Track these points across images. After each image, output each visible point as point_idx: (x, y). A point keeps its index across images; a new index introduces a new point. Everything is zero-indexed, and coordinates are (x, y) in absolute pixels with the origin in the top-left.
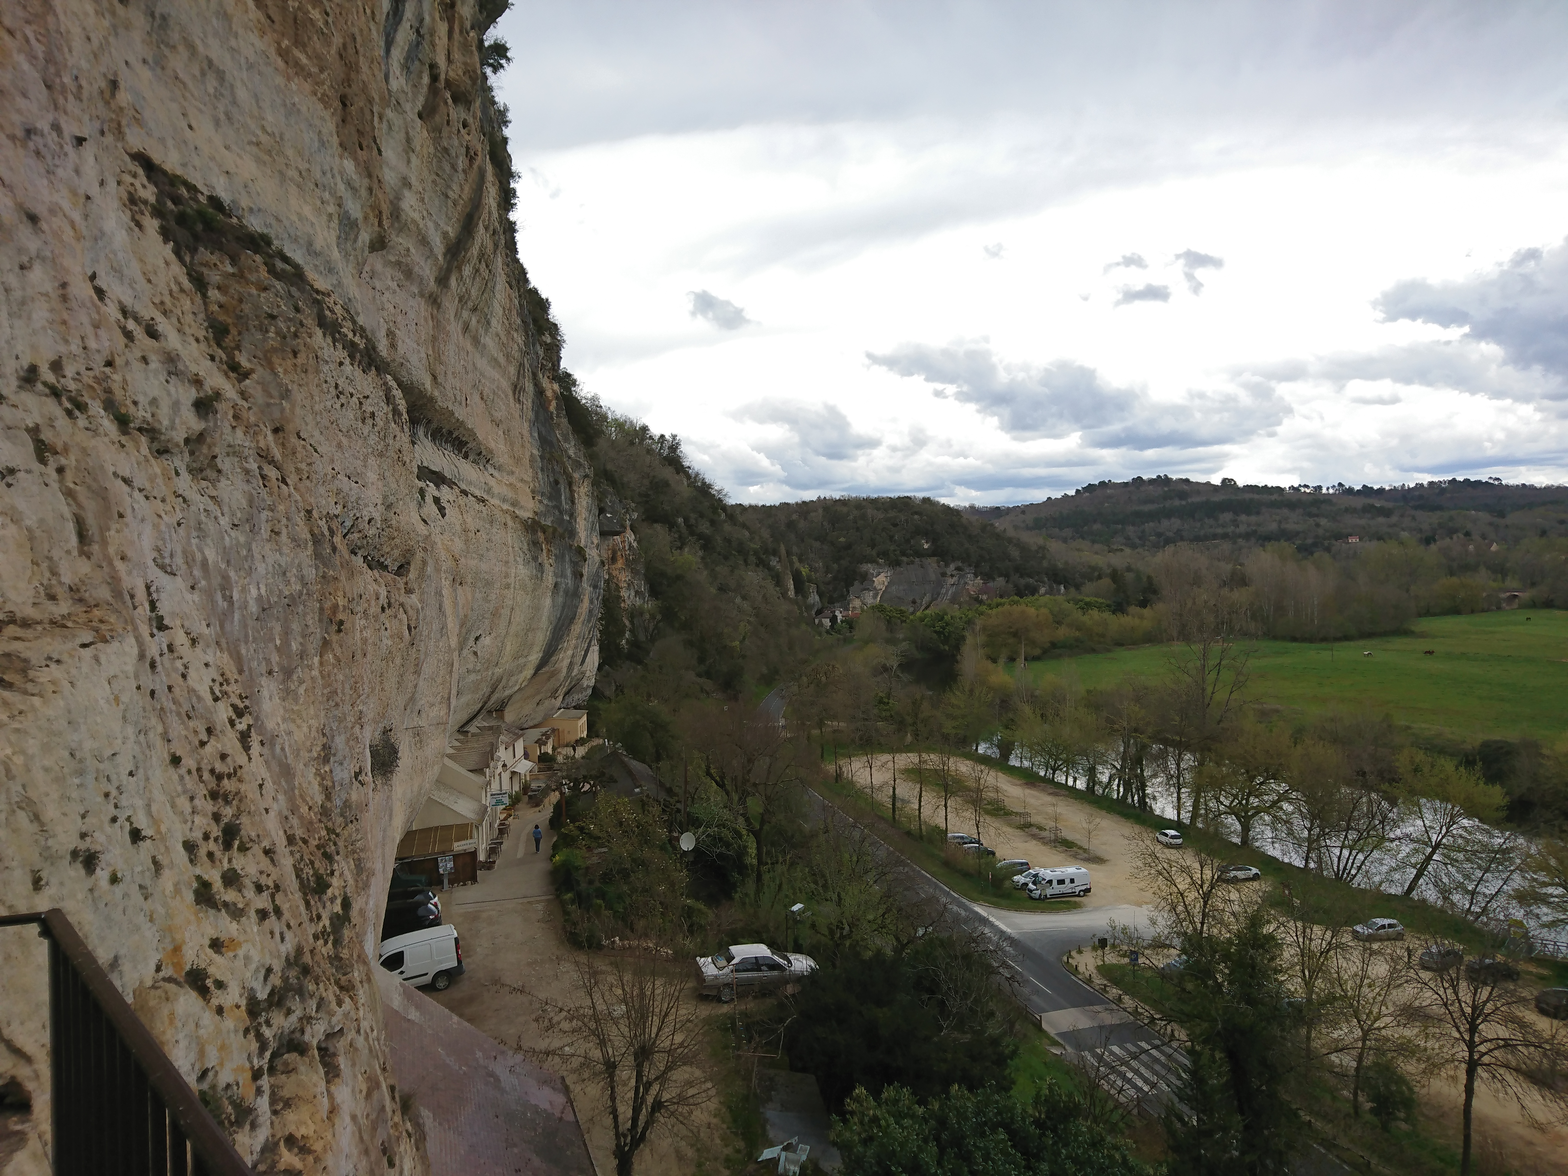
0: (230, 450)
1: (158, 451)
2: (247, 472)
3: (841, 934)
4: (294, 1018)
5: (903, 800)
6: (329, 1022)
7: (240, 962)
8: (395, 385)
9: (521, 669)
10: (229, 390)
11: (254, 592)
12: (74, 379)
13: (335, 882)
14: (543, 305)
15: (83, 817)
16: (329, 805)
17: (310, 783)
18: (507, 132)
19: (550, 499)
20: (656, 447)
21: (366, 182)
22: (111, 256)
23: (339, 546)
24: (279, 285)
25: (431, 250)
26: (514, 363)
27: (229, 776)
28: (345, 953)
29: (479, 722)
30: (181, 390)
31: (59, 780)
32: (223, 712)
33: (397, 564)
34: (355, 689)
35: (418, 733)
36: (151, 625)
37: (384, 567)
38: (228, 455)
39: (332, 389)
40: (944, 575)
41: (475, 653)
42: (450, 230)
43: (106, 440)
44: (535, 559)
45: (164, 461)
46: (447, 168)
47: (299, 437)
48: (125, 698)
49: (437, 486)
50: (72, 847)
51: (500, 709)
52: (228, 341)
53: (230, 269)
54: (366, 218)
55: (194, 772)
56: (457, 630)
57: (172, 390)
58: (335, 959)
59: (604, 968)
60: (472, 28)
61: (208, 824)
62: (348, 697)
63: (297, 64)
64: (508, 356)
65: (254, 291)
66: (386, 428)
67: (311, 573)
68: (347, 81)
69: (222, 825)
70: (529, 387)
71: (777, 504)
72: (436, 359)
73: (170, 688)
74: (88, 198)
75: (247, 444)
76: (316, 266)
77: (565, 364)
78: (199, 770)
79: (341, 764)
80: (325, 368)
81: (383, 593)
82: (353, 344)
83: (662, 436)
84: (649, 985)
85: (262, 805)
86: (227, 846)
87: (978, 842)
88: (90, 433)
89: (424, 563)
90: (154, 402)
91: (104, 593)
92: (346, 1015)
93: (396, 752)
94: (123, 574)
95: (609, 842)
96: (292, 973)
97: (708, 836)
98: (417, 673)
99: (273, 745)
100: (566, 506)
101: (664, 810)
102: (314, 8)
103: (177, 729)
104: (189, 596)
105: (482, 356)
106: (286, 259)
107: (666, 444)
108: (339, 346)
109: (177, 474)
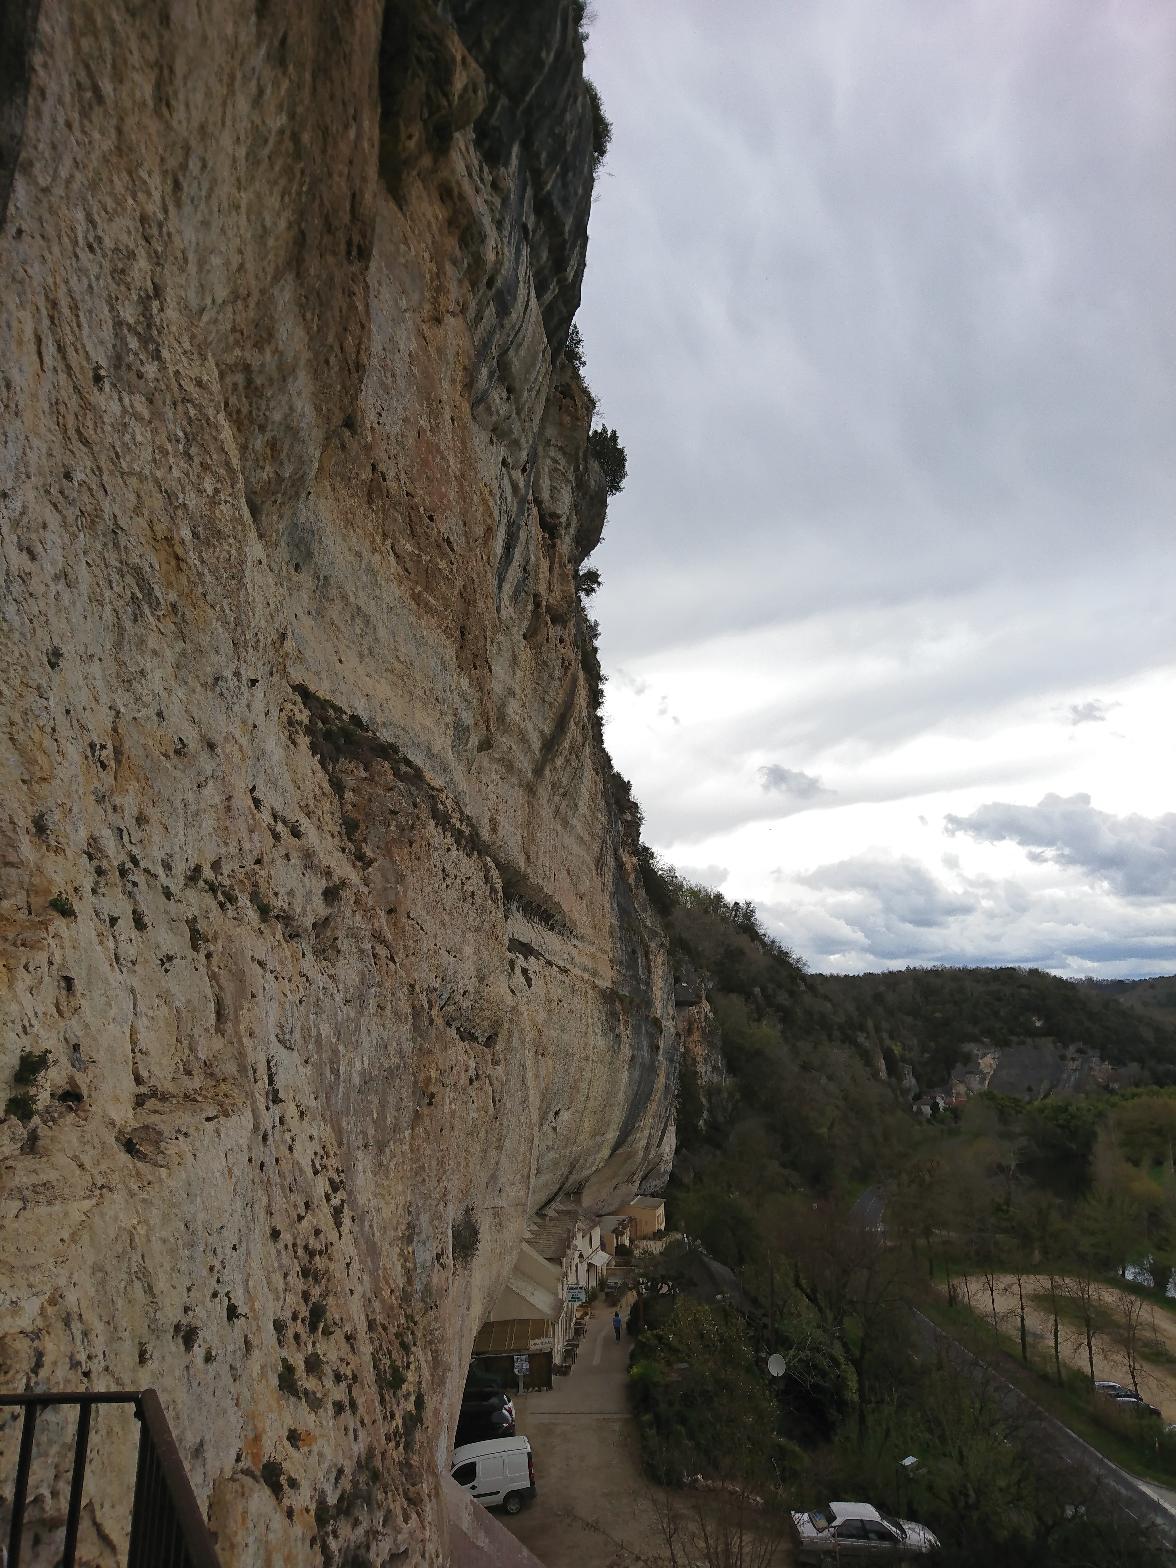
0: (350, 932)
1: (290, 936)
2: (362, 951)
3: (967, 1502)
4: (360, 1530)
5: (1035, 1335)
6: (395, 1540)
7: (314, 1459)
8: (494, 866)
9: (599, 1147)
10: (354, 877)
11: (358, 1065)
12: (229, 876)
13: (411, 1376)
14: (625, 787)
15: (189, 1290)
16: (409, 1289)
17: (393, 1263)
18: (597, 643)
19: (628, 968)
20: (731, 915)
21: (478, 694)
22: (269, 771)
23: (436, 1018)
24: (401, 785)
25: (530, 746)
26: (598, 840)
27: (321, 1253)
28: (415, 1460)
29: (557, 1205)
30: (314, 882)
31: (173, 1252)
32: (321, 1186)
33: (487, 1035)
34: (441, 1163)
35: (498, 1213)
36: (267, 1099)
37: (474, 1038)
38: (347, 936)
39: (440, 873)
40: (1063, 1058)
41: (555, 1129)
42: (546, 728)
43: (249, 928)
44: (613, 1030)
45: (294, 944)
46: (546, 677)
47: (409, 917)
48: (236, 1172)
49: (526, 957)
50: (176, 1321)
51: (577, 1192)
52: (357, 835)
53: (363, 774)
54: (476, 724)
55: (290, 1247)
56: (537, 1104)
57: (307, 881)
58: (405, 1465)
59: (684, 1511)
60: (569, 562)
61: (298, 1304)
62: (435, 1172)
63: (427, 604)
64: (592, 835)
65: (381, 792)
66: (484, 904)
67: (408, 1046)
68: (466, 615)
69: (310, 1305)
70: (611, 862)
71: (861, 974)
72: (530, 840)
73: (277, 1160)
74: (255, 726)
75: (364, 926)
76: (433, 767)
77: (645, 838)
78: (294, 1245)
79: (424, 1244)
80: (435, 854)
81: (472, 1065)
82: (460, 832)
83: (737, 904)
84: (736, 1540)
85: (348, 1286)
86: (313, 1329)
87: (1136, 1396)
88: (236, 922)
89: (511, 1034)
90: (291, 893)
91: (231, 1068)
92: (412, 1534)
93: (477, 1234)
94: (249, 1051)
95: (689, 1356)
96: (363, 1478)
97: (800, 1360)
98: (500, 1148)
99: (362, 1221)
100: (642, 975)
101: (748, 1324)
102: (442, 560)
103: (279, 1202)
104: (302, 1070)
105: (570, 835)
106: (409, 763)
107: (740, 911)
108: (448, 834)
109: (304, 955)
